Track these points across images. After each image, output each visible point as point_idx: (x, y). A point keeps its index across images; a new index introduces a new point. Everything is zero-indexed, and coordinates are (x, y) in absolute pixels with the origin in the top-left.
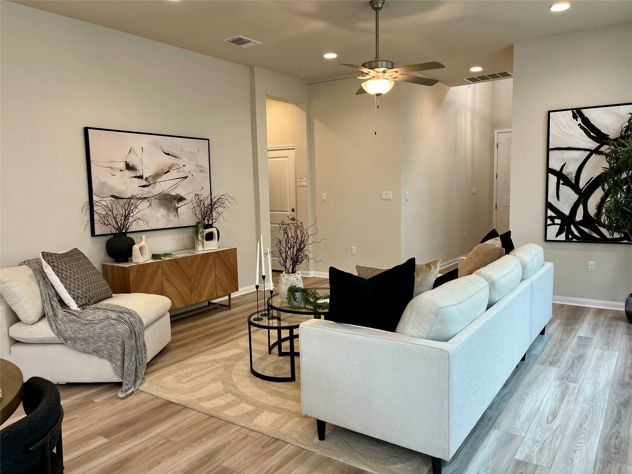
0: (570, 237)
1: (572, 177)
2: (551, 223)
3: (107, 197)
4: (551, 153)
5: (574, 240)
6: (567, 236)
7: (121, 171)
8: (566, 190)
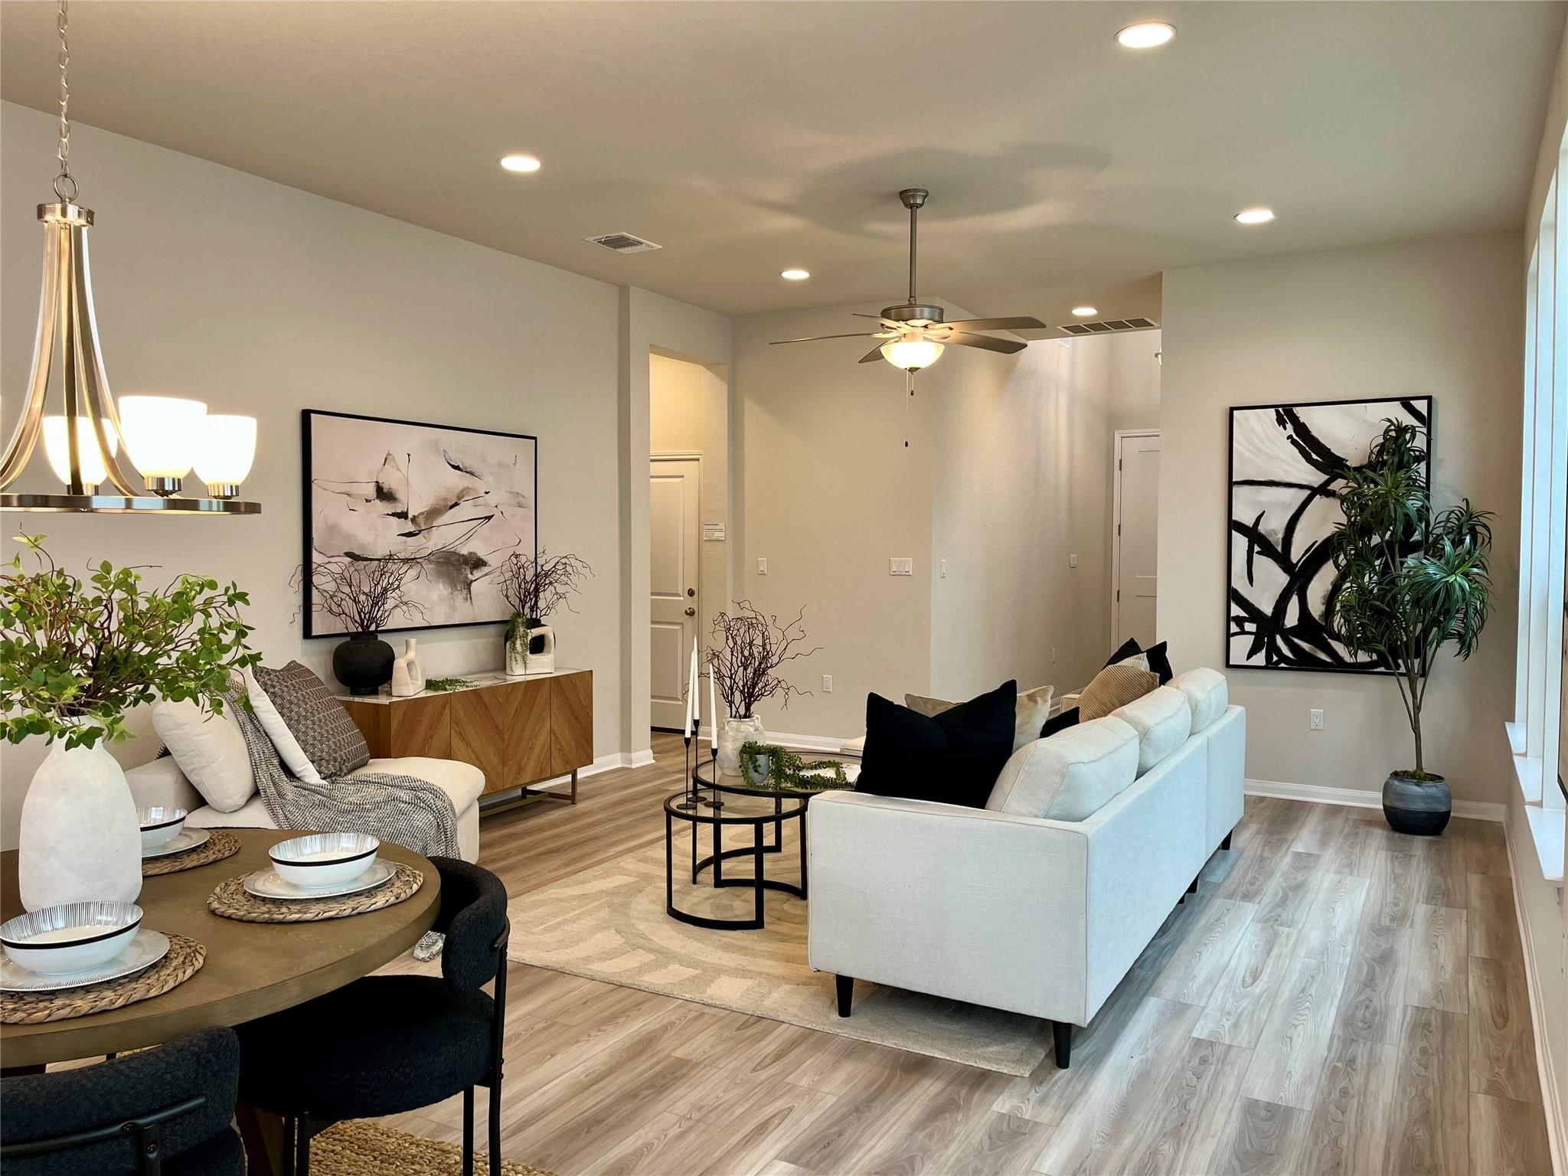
0: (1275, 658)
1: (1277, 539)
2: (1237, 630)
3: (339, 556)
4: (1235, 489)
5: (1283, 665)
6: (1268, 658)
7: (367, 501)
8: (1265, 565)
